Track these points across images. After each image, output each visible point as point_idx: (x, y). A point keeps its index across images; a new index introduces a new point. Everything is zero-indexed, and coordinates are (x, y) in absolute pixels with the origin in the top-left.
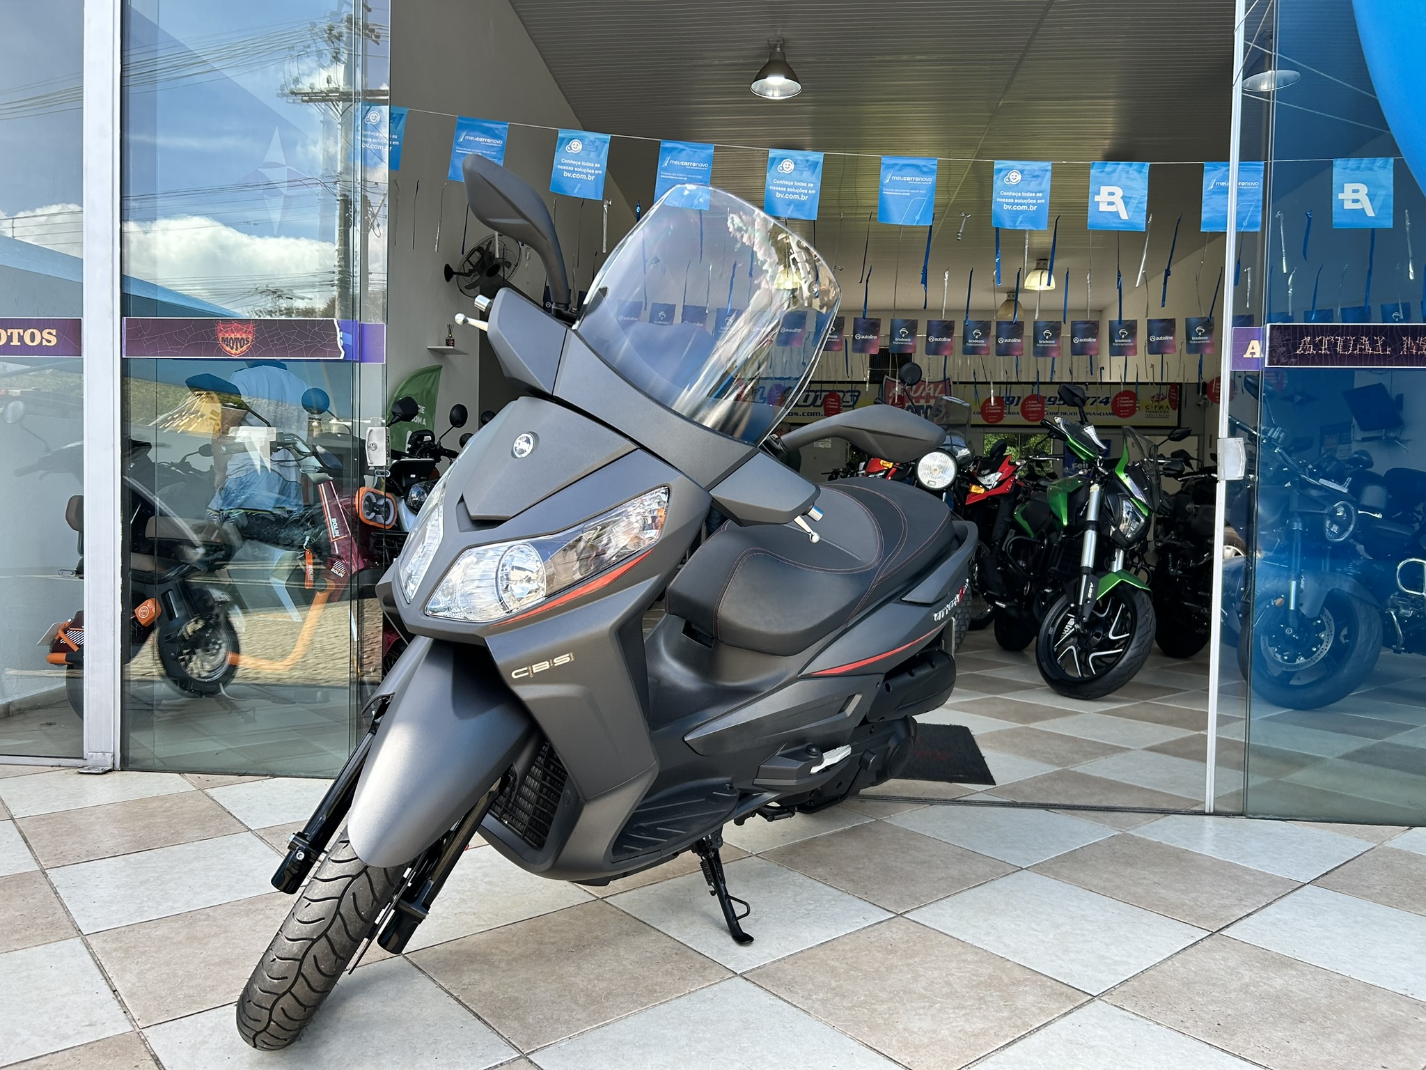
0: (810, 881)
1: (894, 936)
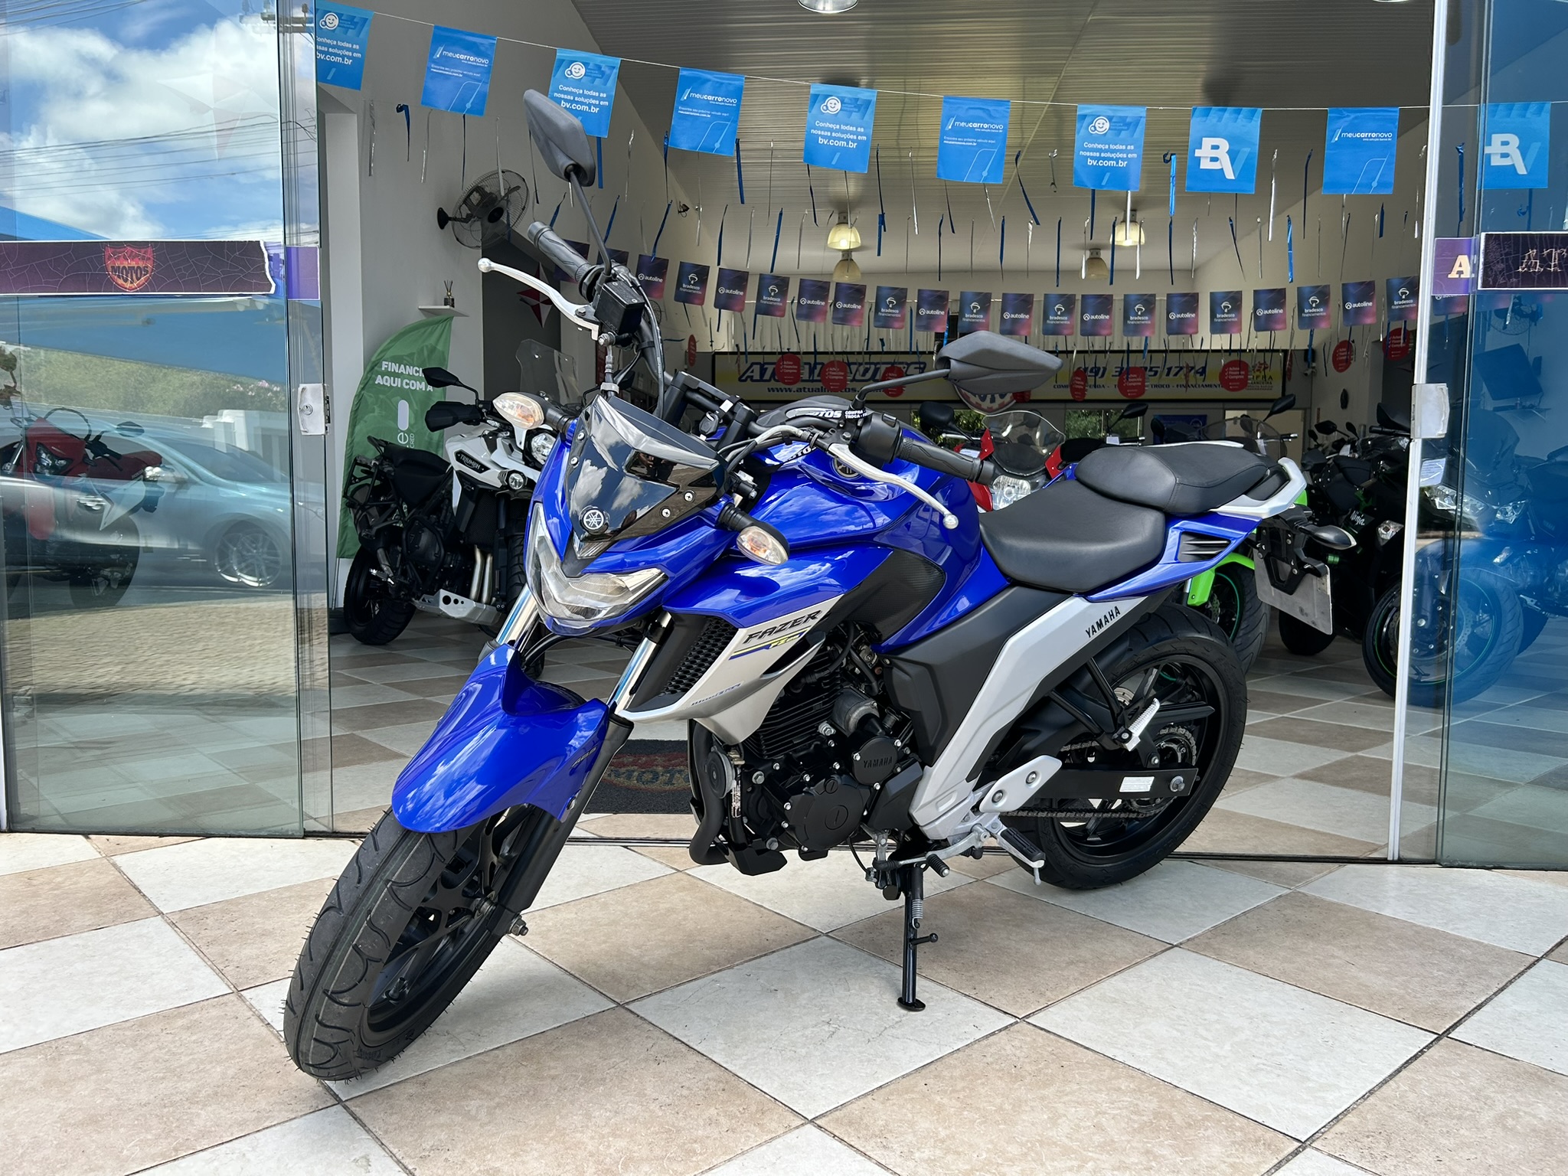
1: (1018, 1052)
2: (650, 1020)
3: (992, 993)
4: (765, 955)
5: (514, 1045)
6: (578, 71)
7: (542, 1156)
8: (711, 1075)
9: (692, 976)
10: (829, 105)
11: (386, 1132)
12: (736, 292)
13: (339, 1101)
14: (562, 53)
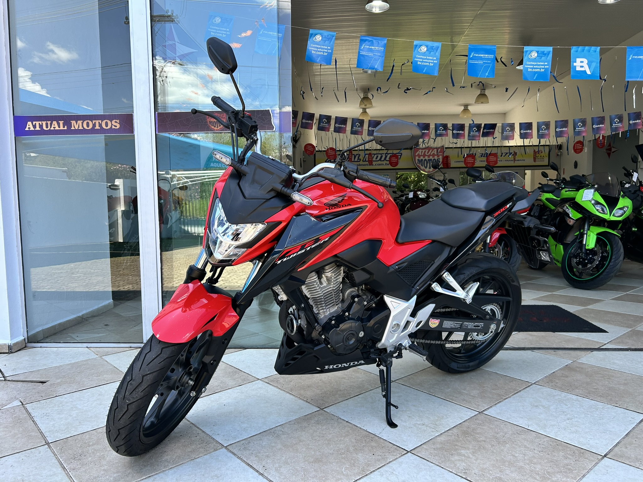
0: (578, 397)
2: (498, 418)
3: (625, 405)
4: (518, 392)
5: (455, 428)
6: (318, 38)
7: (512, 472)
8: (545, 439)
9: (498, 400)
10: (422, 49)
11: (439, 462)
12: (343, 126)
13: (408, 452)
14: (311, 31)
